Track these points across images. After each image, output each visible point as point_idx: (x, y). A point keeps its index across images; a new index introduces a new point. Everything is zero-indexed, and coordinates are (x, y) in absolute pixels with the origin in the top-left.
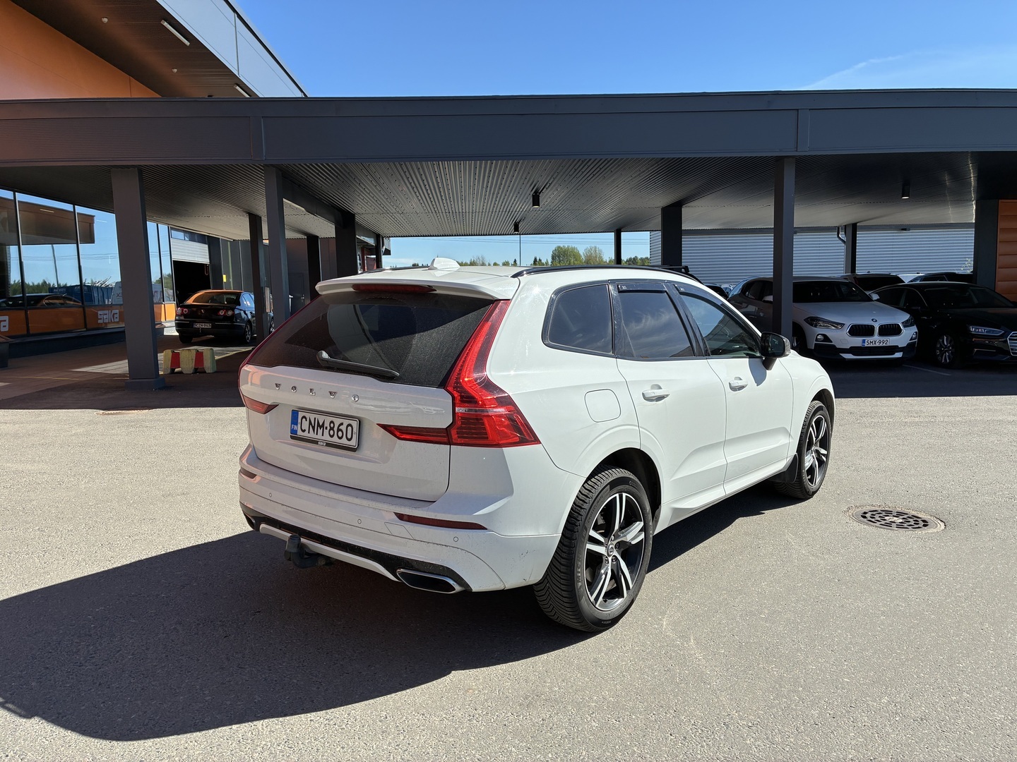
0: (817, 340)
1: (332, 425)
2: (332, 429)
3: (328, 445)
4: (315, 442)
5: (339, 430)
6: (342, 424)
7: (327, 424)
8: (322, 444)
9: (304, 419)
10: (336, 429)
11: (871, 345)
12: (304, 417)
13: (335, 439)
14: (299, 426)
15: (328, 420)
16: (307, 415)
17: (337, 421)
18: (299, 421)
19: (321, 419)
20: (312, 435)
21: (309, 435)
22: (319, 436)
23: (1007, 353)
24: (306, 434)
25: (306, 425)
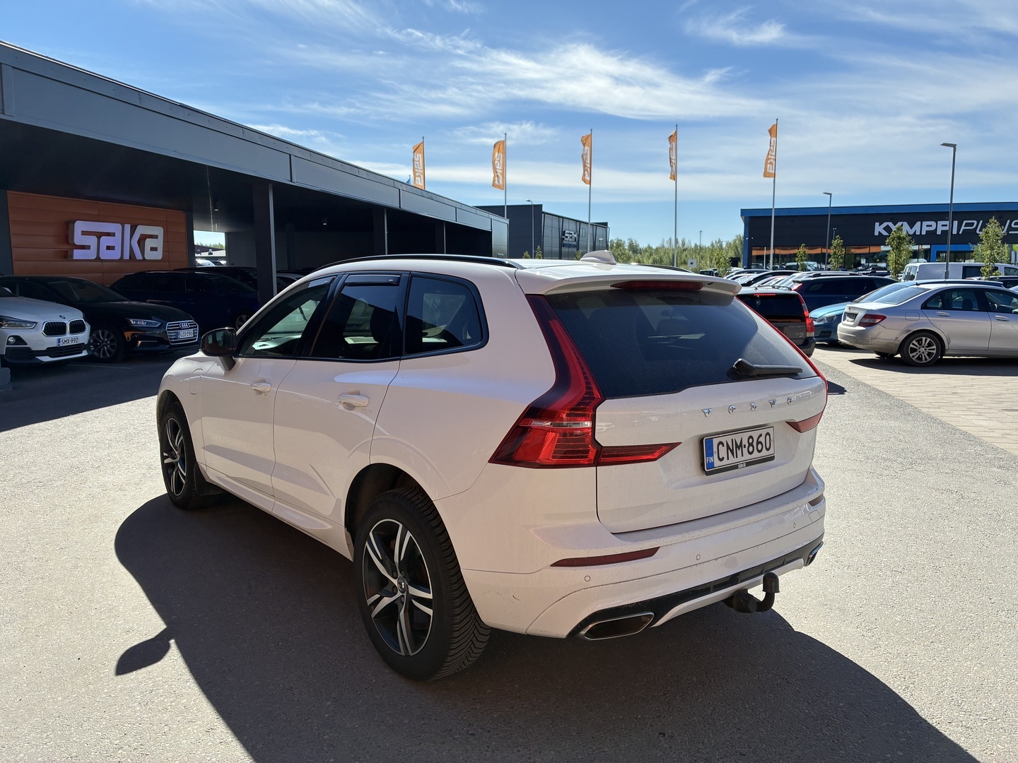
0: (8, 343)
1: (751, 441)
2: (751, 445)
3: (749, 464)
4: (735, 467)
5: (758, 443)
6: (761, 435)
7: (745, 442)
8: (742, 466)
9: (721, 445)
10: (755, 444)
11: (66, 345)
12: (721, 443)
13: (756, 455)
14: (716, 456)
15: (745, 436)
16: (723, 439)
17: (755, 434)
18: (715, 449)
19: (738, 438)
20: (732, 460)
21: (729, 462)
22: (740, 458)
23: (167, 343)
24: (725, 462)
25: (723, 450)
